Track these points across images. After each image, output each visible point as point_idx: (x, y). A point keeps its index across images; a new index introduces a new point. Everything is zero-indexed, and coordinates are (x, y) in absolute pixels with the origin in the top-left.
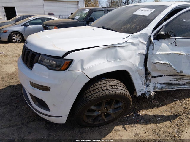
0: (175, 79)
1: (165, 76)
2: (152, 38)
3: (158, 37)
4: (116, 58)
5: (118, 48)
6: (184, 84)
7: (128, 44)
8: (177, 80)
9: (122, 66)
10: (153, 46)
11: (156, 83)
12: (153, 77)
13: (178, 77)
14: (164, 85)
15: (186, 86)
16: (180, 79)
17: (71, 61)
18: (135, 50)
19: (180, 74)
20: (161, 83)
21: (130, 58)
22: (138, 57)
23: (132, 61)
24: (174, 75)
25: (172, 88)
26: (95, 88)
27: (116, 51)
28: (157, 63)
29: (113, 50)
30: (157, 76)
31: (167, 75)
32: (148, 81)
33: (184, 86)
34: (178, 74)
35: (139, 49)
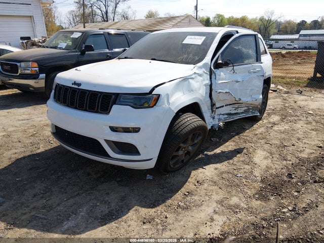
0: (234, 109)
1: (225, 106)
2: (212, 68)
3: (217, 66)
4: (191, 90)
5: (190, 80)
6: (242, 113)
7: (196, 75)
8: (235, 110)
10: (215, 75)
11: (219, 115)
12: (217, 108)
13: (236, 106)
14: (226, 116)
15: (244, 115)
16: (238, 108)
17: (159, 96)
18: (202, 81)
19: (239, 102)
21: (199, 89)
22: (204, 87)
23: (201, 92)
24: (233, 104)
25: (233, 118)
26: (178, 126)
28: (220, 92)
29: (186, 83)
30: (220, 107)
31: (227, 105)
32: (214, 113)
33: (242, 115)
34: (237, 102)
35: (204, 80)
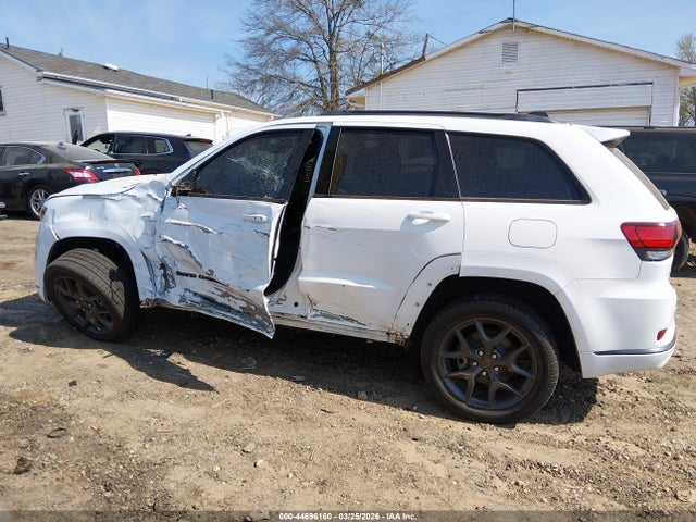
1: (199, 277)
2: (169, 192)
4: (103, 216)
5: (107, 201)
7: (126, 197)
9: (108, 232)
11: (186, 290)
12: (180, 274)
14: (198, 299)
15: (238, 317)
18: (139, 209)
20: (195, 294)
21: (127, 221)
22: (142, 223)
23: (128, 228)
25: (210, 311)
27: (104, 205)
28: (166, 240)
29: (96, 204)
30: (187, 275)
31: (204, 278)
33: (233, 316)
35: (146, 210)
